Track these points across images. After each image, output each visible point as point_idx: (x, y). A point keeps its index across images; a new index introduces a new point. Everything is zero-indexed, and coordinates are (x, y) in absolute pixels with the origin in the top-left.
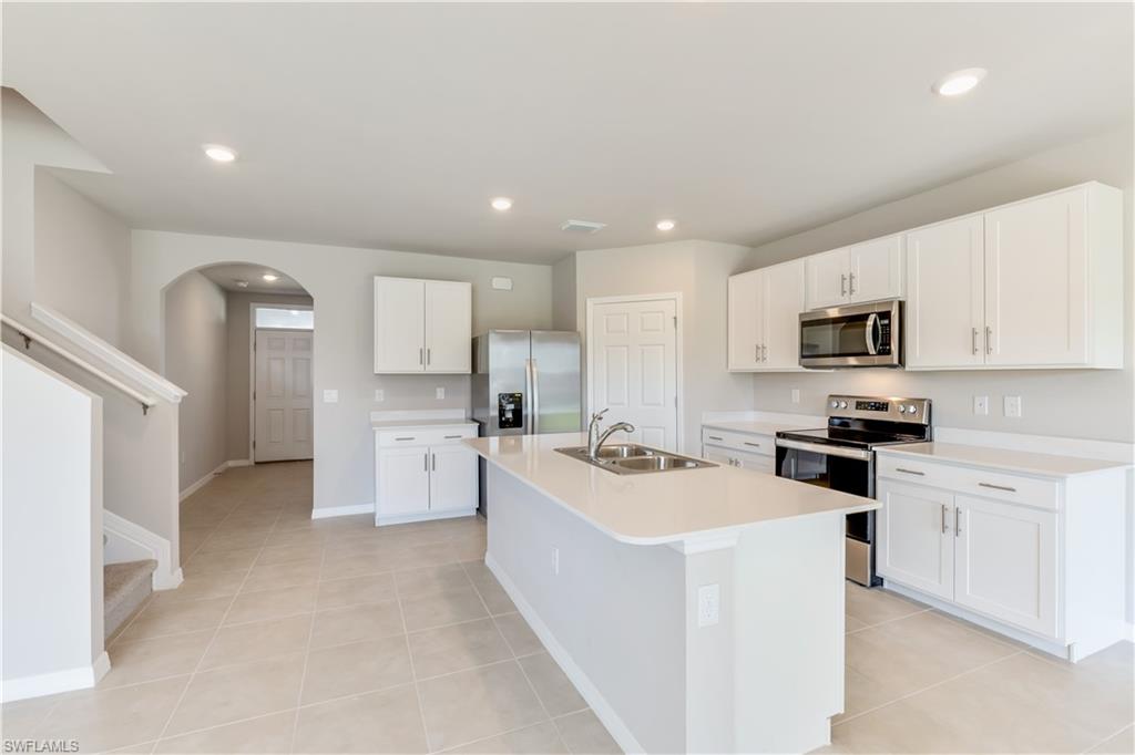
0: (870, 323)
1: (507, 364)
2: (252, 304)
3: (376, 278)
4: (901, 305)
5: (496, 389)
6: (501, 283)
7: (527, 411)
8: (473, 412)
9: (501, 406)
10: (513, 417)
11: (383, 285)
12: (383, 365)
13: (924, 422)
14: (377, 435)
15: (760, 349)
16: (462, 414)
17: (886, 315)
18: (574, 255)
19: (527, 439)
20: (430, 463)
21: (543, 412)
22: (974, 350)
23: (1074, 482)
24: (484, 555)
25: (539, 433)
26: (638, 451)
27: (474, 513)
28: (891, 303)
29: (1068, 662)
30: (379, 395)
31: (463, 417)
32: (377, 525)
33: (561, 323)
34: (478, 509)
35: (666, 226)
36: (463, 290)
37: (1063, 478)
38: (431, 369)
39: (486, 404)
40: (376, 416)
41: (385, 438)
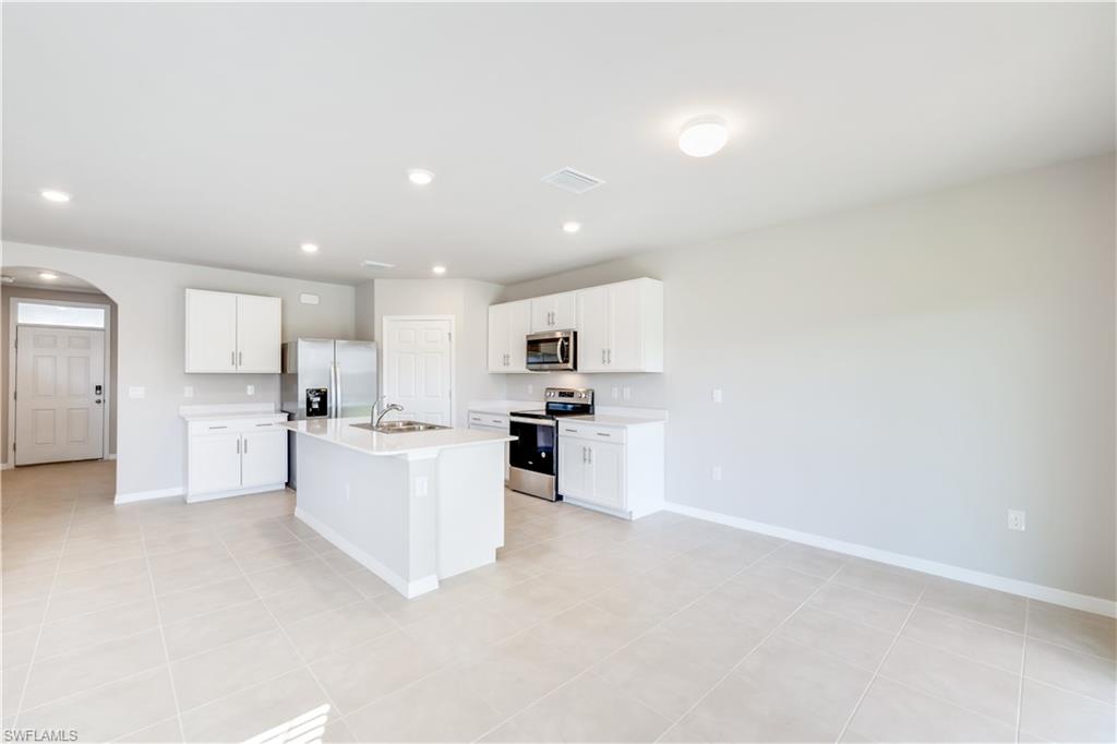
0: (560, 343)
1: (314, 363)
2: (12, 299)
3: (187, 290)
4: (575, 333)
5: (304, 385)
6: (307, 299)
7: (331, 404)
8: (282, 405)
9: (308, 399)
10: (319, 407)
11: (193, 296)
12: (195, 364)
13: (590, 403)
14: (190, 425)
15: (506, 357)
16: (272, 406)
17: (567, 339)
18: (373, 281)
19: (331, 422)
20: (242, 447)
21: (344, 405)
22: (604, 361)
23: (631, 428)
24: (294, 510)
25: (342, 417)
26: (409, 423)
27: (284, 487)
28: (569, 333)
29: (630, 521)
30: (189, 392)
31: (273, 409)
32: (188, 501)
33: (361, 333)
34: (287, 484)
35: (439, 270)
36: (274, 304)
37: (626, 428)
38: (242, 369)
39: (295, 398)
40: (185, 410)
41: (196, 427)
